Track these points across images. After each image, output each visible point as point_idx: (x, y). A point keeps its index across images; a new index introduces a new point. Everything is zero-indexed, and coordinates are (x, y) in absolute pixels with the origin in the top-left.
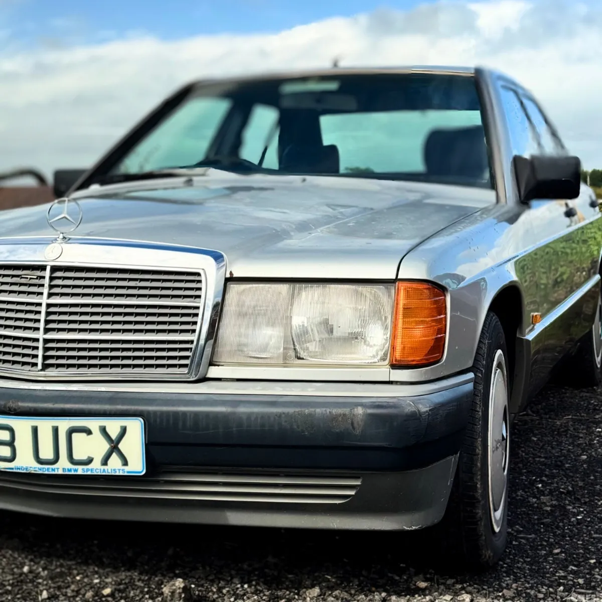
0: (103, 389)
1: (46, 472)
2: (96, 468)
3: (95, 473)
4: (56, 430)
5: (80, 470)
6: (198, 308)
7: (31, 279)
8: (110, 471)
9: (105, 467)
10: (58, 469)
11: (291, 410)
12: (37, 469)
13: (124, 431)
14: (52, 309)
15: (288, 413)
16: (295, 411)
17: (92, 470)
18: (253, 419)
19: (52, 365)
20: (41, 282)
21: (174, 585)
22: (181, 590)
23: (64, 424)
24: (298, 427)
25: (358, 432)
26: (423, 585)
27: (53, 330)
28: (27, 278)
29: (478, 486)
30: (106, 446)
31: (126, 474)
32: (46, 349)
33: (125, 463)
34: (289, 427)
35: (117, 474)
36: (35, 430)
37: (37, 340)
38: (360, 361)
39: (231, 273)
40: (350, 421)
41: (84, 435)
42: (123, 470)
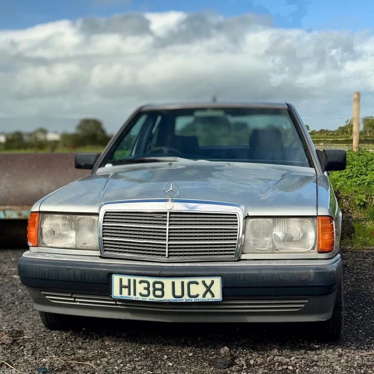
0: (200, 265)
1: (178, 301)
2: (200, 298)
3: (200, 301)
4: (183, 283)
5: (193, 300)
6: (237, 229)
7: (159, 218)
8: (206, 300)
9: (204, 298)
10: (183, 300)
11: (284, 272)
12: (174, 300)
13: (213, 282)
14: (171, 231)
15: (283, 273)
16: (285, 272)
17: (198, 299)
18: (268, 275)
19: (172, 255)
20: (165, 219)
21: (224, 349)
22: (228, 351)
23: (186, 281)
24: (287, 278)
25: (312, 280)
26: (317, 346)
27: (172, 240)
28: (157, 217)
29: (343, 302)
30: (205, 289)
31: (214, 301)
32: (169, 248)
33: (213, 296)
34: (283, 279)
35: (210, 301)
36: (173, 283)
37: (165, 245)
38: (301, 251)
39: (248, 214)
40: (308, 275)
41: (195, 285)
42: (212, 299)
